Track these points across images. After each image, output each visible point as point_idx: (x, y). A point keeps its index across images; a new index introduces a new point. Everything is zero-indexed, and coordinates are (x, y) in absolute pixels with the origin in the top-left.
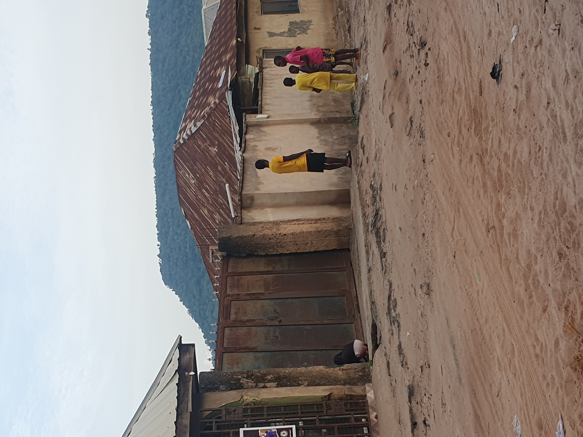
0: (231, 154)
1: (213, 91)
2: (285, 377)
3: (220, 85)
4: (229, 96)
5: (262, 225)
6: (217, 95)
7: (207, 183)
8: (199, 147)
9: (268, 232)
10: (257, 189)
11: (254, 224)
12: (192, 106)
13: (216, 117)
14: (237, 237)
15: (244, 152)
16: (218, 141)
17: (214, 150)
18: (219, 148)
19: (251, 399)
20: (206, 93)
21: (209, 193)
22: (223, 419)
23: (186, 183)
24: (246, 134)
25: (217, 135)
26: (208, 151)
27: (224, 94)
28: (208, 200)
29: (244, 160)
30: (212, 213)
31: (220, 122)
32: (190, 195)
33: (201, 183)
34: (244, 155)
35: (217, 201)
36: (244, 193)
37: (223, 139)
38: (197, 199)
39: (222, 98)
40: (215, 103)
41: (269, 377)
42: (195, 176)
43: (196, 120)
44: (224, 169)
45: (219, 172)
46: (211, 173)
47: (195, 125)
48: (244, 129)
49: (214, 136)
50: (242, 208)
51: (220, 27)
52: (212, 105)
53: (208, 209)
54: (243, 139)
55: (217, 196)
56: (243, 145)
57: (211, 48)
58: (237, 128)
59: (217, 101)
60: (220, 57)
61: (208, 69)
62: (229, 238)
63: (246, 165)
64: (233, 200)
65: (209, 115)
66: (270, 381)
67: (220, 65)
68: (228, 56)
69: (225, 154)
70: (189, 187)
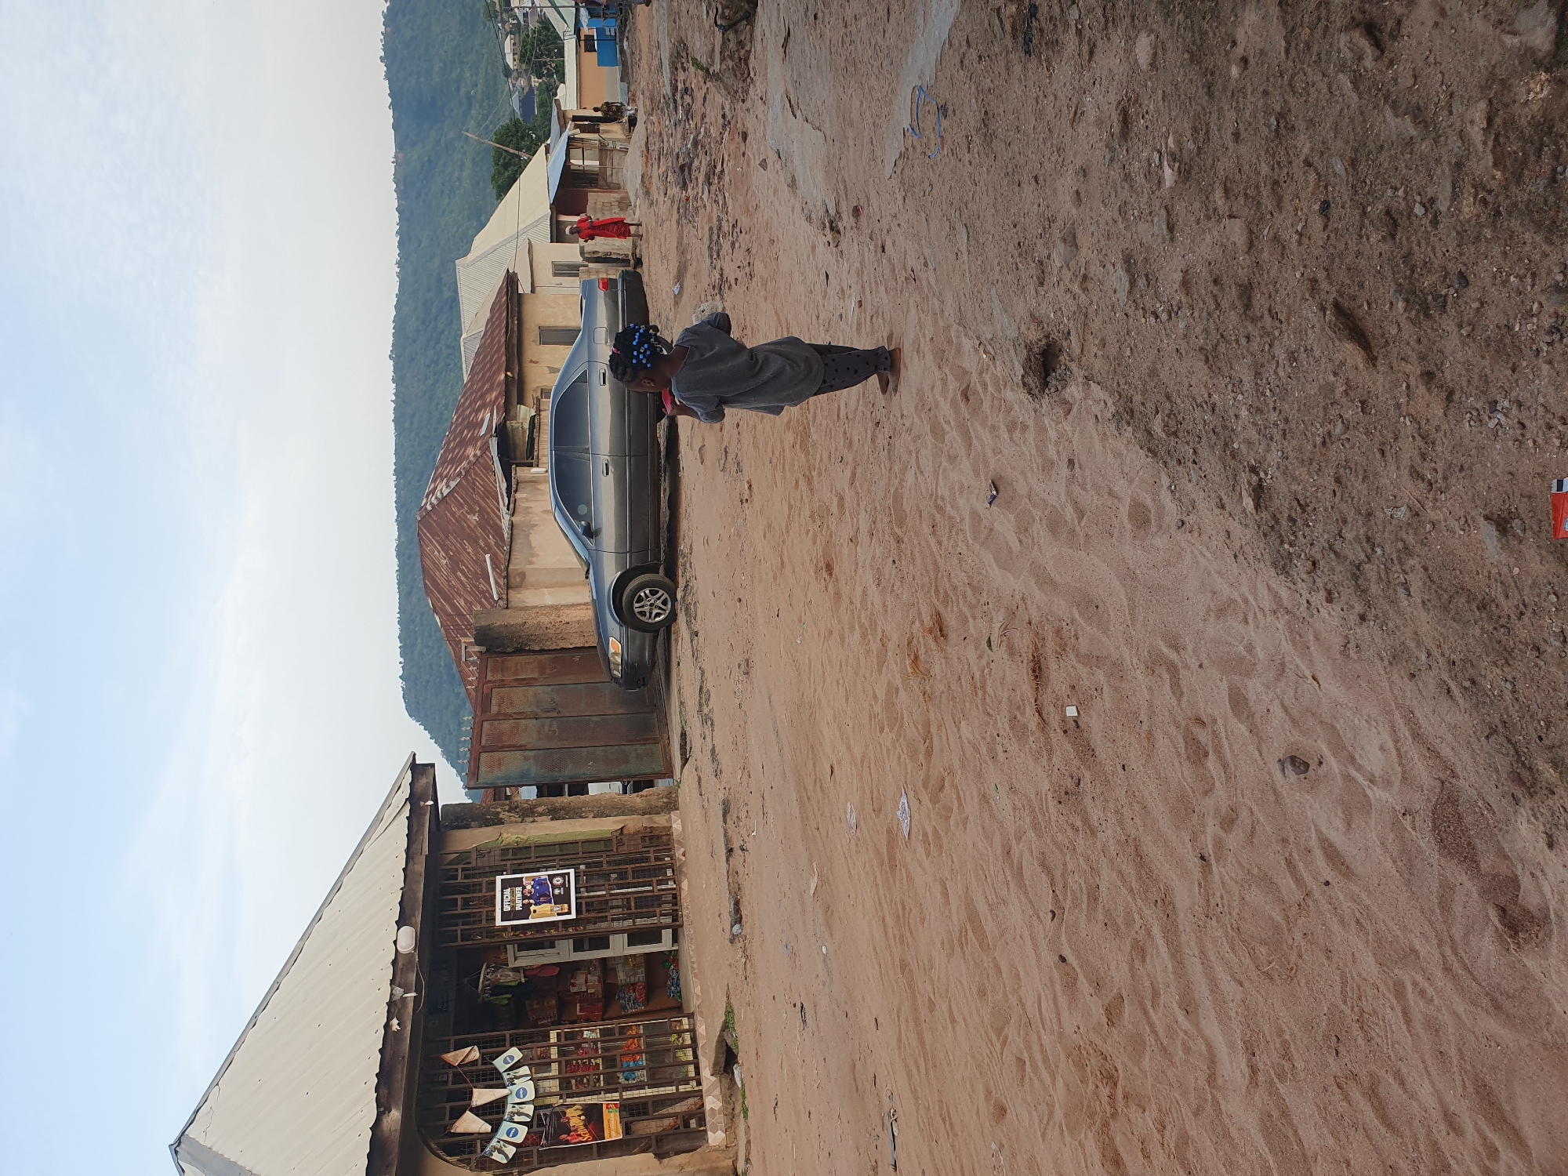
0: (495, 523)
1: (473, 440)
2: (563, 808)
3: (483, 432)
4: (494, 444)
5: (536, 610)
6: (479, 444)
7: (464, 564)
8: (453, 514)
9: (544, 620)
10: (531, 563)
11: (526, 609)
12: (444, 461)
13: (476, 474)
14: (500, 626)
15: (513, 515)
16: (480, 506)
17: (474, 518)
18: (481, 516)
19: (514, 837)
20: (463, 444)
21: (466, 577)
22: (474, 864)
23: (434, 563)
24: (516, 491)
25: (478, 498)
26: (466, 520)
27: (487, 442)
28: (465, 587)
29: (512, 526)
30: (471, 603)
31: (482, 480)
32: (441, 581)
33: (455, 563)
34: (513, 519)
35: (477, 588)
36: (511, 567)
37: (487, 503)
38: (450, 586)
39: (485, 448)
40: (475, 455)
41: (540, 809)
42: (447, 554)
43: (450, 478)
44: (487, 544)
45: (481, 547)
46: (470, 550)
47: (448, 486)
48: (514, 486)
49: (473, 499)
50: (508, 588)
51: (485, 357)
52: (472, 458)
53: (465, 599)
54: (512, 499)
55: (477, 580)
56: (512, 506)
57: (472, 385)
58: (504, 485)
59: (478, 453)
60: (483, 396)
61: (468, 412)
62: (489, 628)
63: (515, 532)
64: (497, 583)
65: (467, 472)
66: (541, 815)
67: (483, 406)
68: (494, 394)
69: (489, 524)
70: (440, 571)
